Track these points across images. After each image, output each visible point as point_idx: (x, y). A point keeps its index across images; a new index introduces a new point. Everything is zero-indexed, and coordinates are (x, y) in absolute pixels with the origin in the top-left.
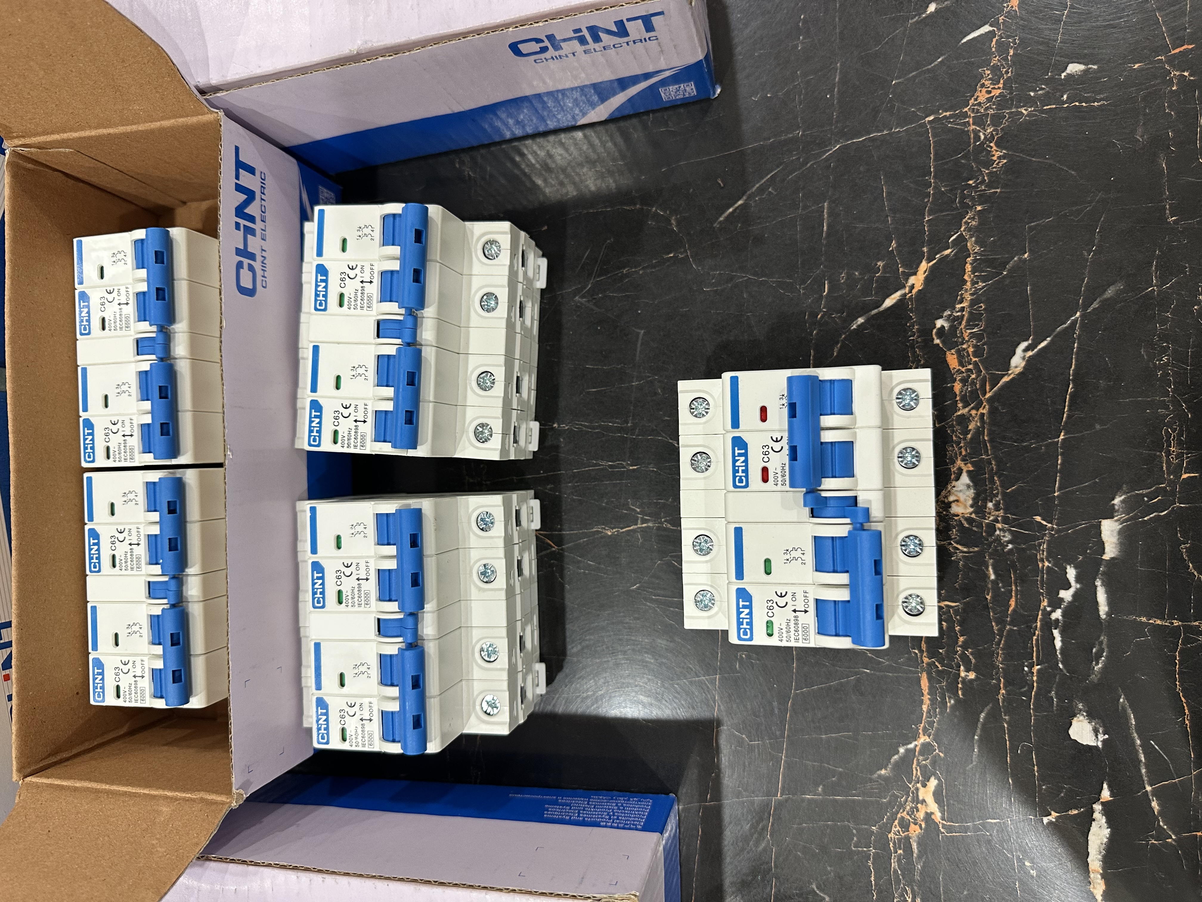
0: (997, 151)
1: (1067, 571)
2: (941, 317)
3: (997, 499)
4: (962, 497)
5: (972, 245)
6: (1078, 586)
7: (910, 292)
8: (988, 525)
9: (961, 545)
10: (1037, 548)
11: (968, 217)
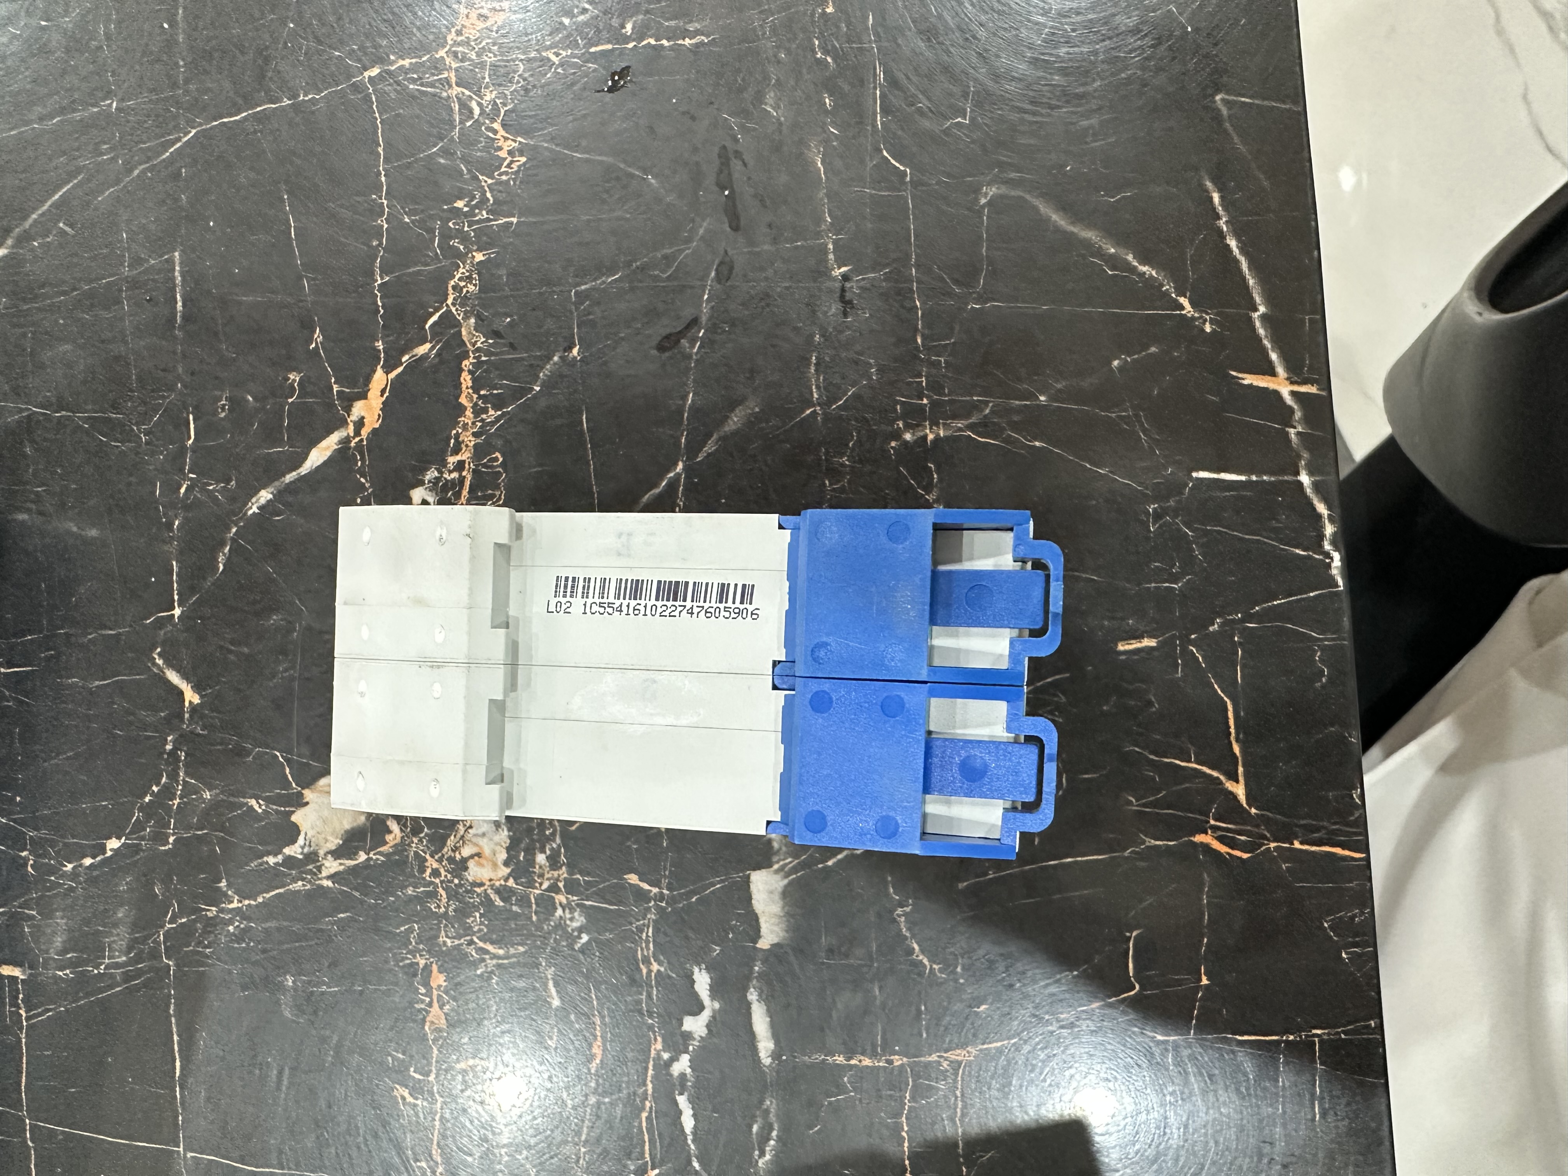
0: (506, 139)
1: (695, 977)
2: (421, 483)
3: (554, 846)
4: (486, 847)
5: (470, 333)
6: (717, 1005)
7: (357, 433)
8: (538, 899)
9: (492, 943)
10: (634, 937)
11: (457, 277)
